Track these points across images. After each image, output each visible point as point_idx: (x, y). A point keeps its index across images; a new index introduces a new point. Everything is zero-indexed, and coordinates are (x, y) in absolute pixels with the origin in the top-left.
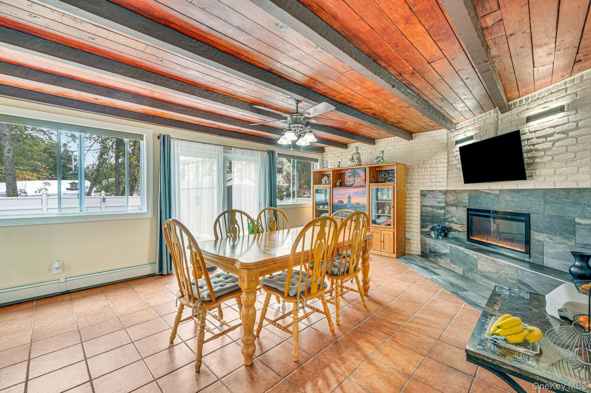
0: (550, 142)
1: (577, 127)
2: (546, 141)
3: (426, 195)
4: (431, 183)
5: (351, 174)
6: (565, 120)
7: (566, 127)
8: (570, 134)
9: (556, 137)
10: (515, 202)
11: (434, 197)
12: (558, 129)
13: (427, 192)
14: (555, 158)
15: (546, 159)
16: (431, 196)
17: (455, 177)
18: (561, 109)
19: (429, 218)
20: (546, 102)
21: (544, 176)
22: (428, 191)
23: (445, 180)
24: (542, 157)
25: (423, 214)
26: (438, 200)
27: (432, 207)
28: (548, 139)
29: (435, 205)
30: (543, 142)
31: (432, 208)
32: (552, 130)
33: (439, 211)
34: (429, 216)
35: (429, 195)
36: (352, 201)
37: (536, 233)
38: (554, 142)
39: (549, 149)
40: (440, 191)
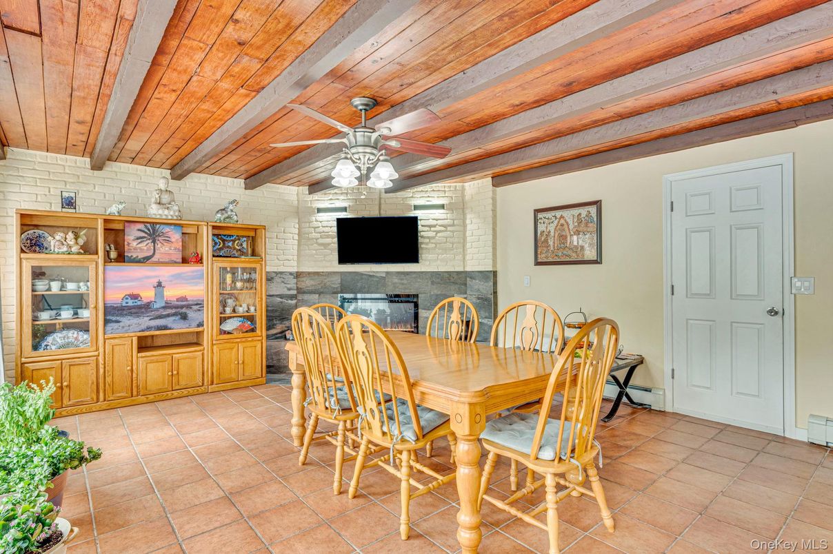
0: (434, 231)
1: (453, 225)
2: (430, 231)
3: (272, 278)
4: (277, 261)
5: (144, 235)
6: (444, 216)
7: (446, 222)
8: (449, 228)
9: (438, 228)
10: (403, 284)
11: (283, 282)
12: (440, 222)
13: (274, 275)
14: (438, 245)
15: (431, 246)
16: (279, 280)
17: (315, 254)
18: (442, 207)
19: (277, 314)
20: (429, 197)
21: (429, 261)
22: (275, 272)
23: (296, 258)
24: (427, 244)
25: (269, 308)
26: (289, 286)
27: (281, 296)
28: (432, 229)
29: (285, 293)
30: (428, 231)
31: (281, 298)
32: (435, 222)
33: (290, 301)
34: (276, 311)
35: (277, 279)
36: (165, 293)
37: (423, 311)
38: (437, 232)
39: (434, 238)
40: (291, 274)
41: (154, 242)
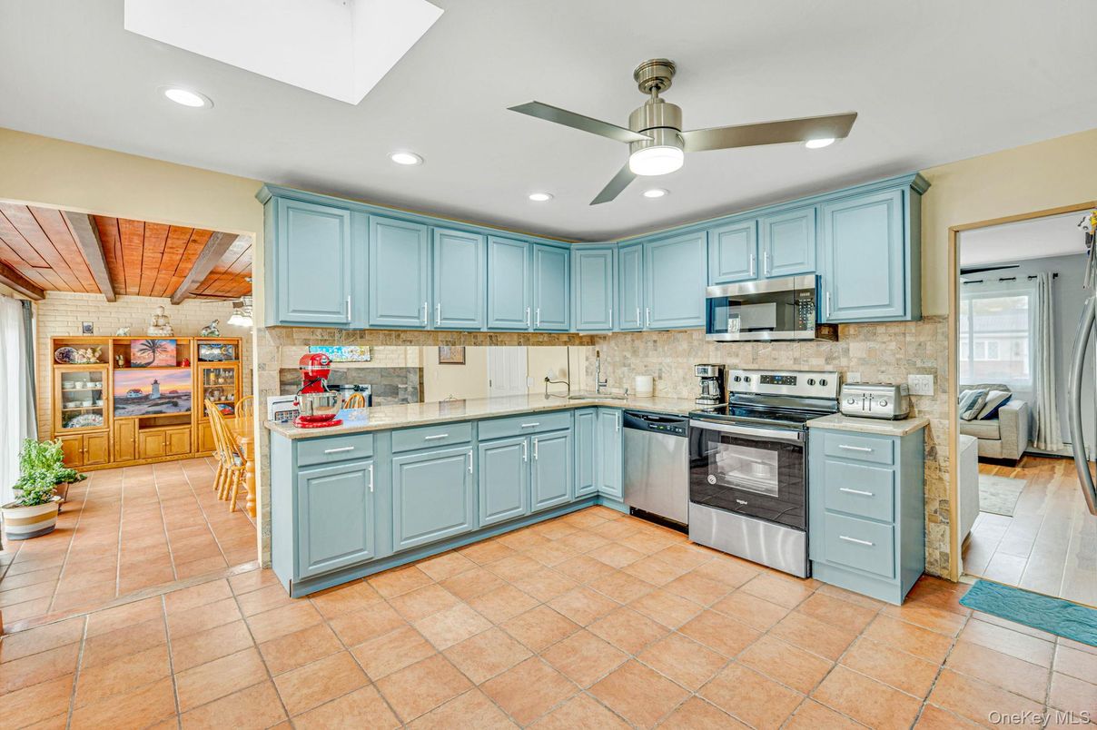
5: (145, 347)
36: (160, 388)
41: (154, 352)
